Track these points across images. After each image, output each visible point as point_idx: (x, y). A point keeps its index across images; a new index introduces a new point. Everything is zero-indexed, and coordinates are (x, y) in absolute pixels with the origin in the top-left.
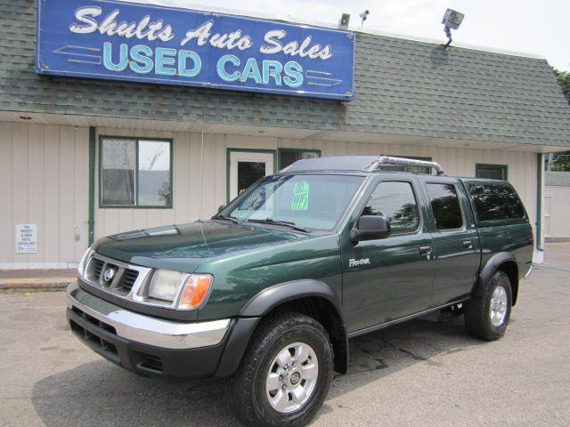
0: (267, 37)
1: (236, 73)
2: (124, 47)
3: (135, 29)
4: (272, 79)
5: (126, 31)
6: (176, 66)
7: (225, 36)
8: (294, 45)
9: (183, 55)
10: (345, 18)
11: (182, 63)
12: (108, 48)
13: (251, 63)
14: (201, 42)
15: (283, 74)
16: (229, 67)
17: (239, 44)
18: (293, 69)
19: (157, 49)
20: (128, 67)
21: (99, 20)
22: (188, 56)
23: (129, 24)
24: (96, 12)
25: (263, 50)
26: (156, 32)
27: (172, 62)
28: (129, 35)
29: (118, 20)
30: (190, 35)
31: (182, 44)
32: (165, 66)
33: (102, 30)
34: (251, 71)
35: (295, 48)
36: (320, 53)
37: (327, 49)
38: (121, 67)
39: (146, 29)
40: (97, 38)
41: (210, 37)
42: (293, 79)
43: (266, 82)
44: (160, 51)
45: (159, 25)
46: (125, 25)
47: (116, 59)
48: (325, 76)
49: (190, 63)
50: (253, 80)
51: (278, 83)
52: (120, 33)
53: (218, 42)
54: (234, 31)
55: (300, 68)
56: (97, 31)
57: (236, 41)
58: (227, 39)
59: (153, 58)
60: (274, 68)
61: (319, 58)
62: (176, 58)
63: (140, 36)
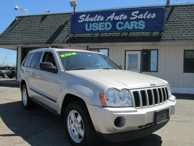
0: (133, 14)
1: (122, 27)
2: (91, 24)
3: (94, 19)
4: (134, 27)
5: (92, 19)
6: (104, 27)
7: (119, 16)
8: (142, 15)
9: (106, 24)
10: (168, 2)
11: (106, 26)
12: (87, 25)
13: (127, 23)
14: (112, 19)
15: (138, 25)
16: (120, 26)
17: (123, 18)
18: (141, 23)
19: (99, 23)
20: (92, 29)
21: (85, 18)
22: (108, 24)
23: (92, 17)
24: (84, 16)
25: (131, 18)
26: (99, 19)
27: (103, 26)
28: (92, 21)
29: (89, 17)
30: (109, 18)
31: (106, 20)
32: (101, 28)
33: (86, 20)
34: (127, 25)
35: (142, 16)
36: (152, 16)
37: (154, 14)
38: (90, 29)
39: (97, 18)
40: (85, 22)
41: (114, 17)
42: (141, 26)
43: (132, 28)
44: (100, 24)
45: (100, 16)
46: (91, 18)
47: (88, 28)
48: (153, 24)
49: (108, 26)
50: (128, 28)
51: (136, 28)
52: (90, 20)
53: (117, 18)
54: (122, 14)
55: (144, 22)
56: (84, 21)
57: (122, 17)
58: (120, 17)
59: (98, 26)
60: (134, 23)
61: (151, 18)
62: (104, 25)
63: (95, 20)
